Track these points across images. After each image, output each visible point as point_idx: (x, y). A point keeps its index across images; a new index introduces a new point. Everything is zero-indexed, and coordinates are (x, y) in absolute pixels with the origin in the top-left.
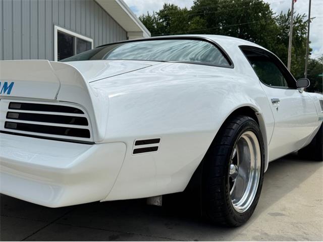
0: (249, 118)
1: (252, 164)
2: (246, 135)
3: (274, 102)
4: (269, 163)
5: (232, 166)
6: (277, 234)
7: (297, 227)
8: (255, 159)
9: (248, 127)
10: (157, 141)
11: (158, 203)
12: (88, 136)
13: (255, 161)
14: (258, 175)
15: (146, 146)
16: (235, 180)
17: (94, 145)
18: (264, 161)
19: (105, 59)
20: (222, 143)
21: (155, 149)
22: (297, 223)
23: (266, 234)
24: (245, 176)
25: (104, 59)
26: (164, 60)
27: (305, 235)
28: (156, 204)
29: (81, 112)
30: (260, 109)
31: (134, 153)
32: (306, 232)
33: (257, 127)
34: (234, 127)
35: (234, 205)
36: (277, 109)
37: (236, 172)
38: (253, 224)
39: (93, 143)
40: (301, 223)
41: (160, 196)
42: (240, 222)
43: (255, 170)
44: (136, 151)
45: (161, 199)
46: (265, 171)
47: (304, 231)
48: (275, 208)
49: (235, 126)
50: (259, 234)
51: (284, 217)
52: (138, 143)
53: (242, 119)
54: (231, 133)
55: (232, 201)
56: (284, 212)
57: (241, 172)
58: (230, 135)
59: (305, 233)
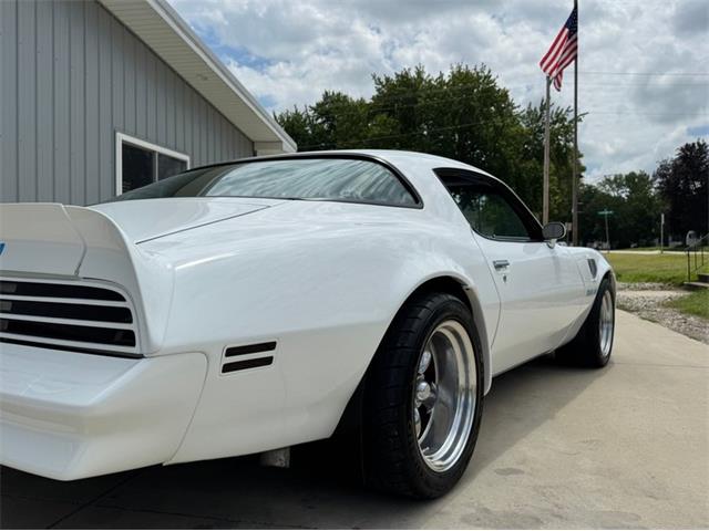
0: (450, 297)
1: (462, 382)
2: (445, 327)
3: (499, 266)
4: (493, 379)
5: (424, 384)
6: (507, 509)
7: (544, 494)
8: (467, 371)
9: (447, 314)
10: (271, 346)
11: (282, 461)
12: (133, 344)
13: (466, 376)
14: (472, 400)
15: (249, 356)
16: (433, 410)
17: (143, 360)
18: (483, 372)
19: (203, 195)
20: (399, 345)
21: (268, 361)
22: (545, 487)
23: (486, 510)
24: (450, 401)
25: (201, 196)
26: (296, 196)
27: (556, 509)
28: (278, 464)
29: (120, 298)
30: (471, 281)
31: (224, 371)
32: (559, 502)
33: (465, 313)
34: (420, 315)
35: (425, 457)
36: (505, 278)
37: (433, 395)
38: (464, 492)
39: (140, 357)
40: (551, 487)
41: (285, 448)
42: (438, 490)
43: (467, 390)
44: (227, 368)
45: (288, 454)
46: (485, 394)
47: (557, 501)
48: (507, 459)
49: (423, 313)
50: (473, 511)
51: (520, 475)
52: (230, 352)
53: (435, 299)
54: (416, 325)
55: (422, 452)
56: (521, 467)
57: (444, 394)
58: (413, 330)
59: (557, 506)
